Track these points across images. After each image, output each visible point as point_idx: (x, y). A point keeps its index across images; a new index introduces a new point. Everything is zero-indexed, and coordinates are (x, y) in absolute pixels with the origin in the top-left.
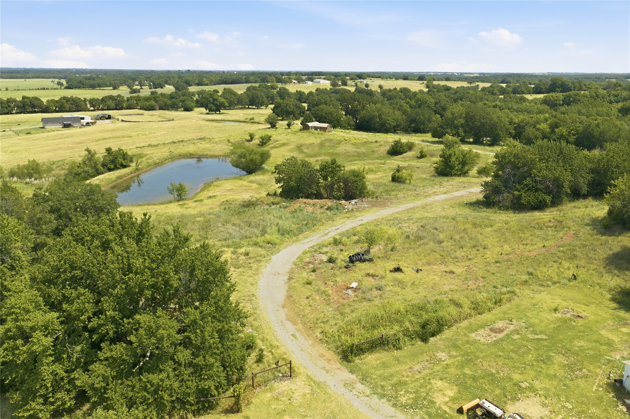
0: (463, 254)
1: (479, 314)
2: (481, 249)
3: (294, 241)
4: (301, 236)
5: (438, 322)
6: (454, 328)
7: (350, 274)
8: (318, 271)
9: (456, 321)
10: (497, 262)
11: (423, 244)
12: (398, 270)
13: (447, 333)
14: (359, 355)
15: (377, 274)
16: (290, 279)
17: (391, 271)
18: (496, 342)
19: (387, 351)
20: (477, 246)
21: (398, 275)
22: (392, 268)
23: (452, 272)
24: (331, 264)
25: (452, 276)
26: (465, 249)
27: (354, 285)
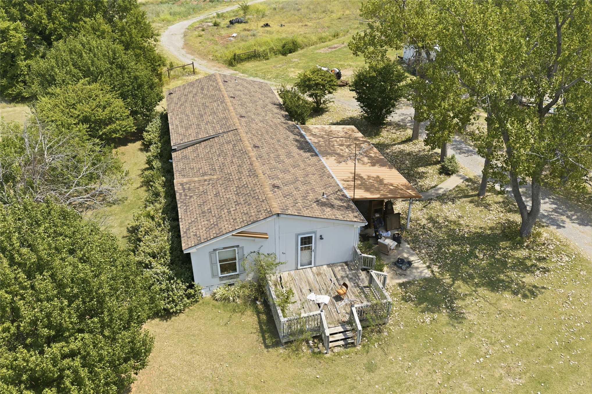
0: (315, 16)
1: (322, 42)
2: (329, 13)
3: (185, 20)
4: (189, 17)
5: (293, 43)
6: (305, 49)
7: (230, 30)
8: (206, 31)
9: (307, 46)
10: (340, 18)
11: (286, 11)
12: (267, 25)
13: (300, 51)
14: (240, 62)
15: (251, 28)
16: (185, 36)
17: (262, 27)
18: (331, 52)
19: (259, 61)
20: (325, 11)
21: (267, 29)
22: (262, 25)
23: (306, 25)
24: (216, 27)
25: (306, 27)
26: (317, 14)
27: (235, 35)
